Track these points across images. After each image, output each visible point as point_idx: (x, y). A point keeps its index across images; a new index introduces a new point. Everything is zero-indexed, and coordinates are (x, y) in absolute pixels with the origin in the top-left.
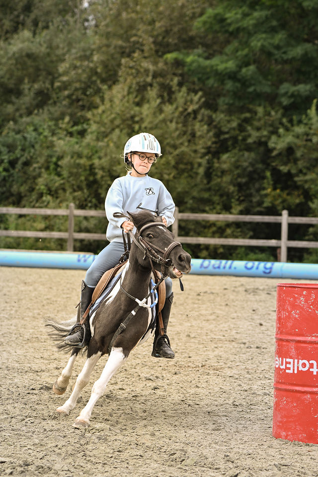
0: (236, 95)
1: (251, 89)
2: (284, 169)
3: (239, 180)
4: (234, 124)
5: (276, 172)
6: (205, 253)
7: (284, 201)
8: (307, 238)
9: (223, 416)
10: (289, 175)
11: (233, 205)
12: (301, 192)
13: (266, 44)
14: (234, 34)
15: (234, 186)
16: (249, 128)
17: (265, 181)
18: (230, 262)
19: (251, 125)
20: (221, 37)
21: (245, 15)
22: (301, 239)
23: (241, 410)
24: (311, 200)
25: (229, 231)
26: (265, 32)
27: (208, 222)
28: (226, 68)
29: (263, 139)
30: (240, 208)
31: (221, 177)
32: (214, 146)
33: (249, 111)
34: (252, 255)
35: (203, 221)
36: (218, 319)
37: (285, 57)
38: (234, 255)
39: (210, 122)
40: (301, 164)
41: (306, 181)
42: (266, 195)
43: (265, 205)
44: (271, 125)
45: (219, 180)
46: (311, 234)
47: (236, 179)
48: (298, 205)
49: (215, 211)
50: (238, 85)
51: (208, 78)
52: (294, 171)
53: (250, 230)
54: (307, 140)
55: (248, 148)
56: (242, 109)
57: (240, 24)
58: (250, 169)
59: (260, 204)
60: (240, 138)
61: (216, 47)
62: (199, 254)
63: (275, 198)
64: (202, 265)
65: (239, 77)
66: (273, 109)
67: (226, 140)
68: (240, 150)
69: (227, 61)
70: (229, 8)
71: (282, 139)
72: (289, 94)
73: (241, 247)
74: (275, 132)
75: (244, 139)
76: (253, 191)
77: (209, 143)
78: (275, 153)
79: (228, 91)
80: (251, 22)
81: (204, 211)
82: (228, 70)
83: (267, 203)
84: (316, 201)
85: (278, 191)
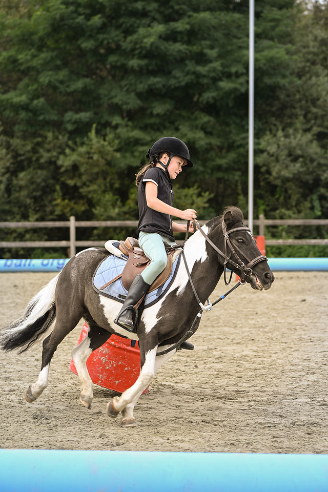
0: (29, 123)
1: (41, 118)
2: (71, 183)
3: (35, 194)
4: (29, 148)
5: (64, 186)
6: (8, 255)
7: (72, 209)
8: (92, 238)
9: (18, 380)
10: (76, 188)
11: (30, 214)
12: (85, 201)
13: (52, 80)
14: (25, 72)
15: (31, 199)
16: (41, 150)
17: (56, 194)
18: (28, 261)
19: (43, 147)
20: (15, 76)
21: (34, 56)
22: (87, 239)
23: (33, 375)
24: (94, 207)
25: (28, 236)
26: (51, 70)
27: (9, 229)
28: (21, 101)
29: (53, 159)
30: (36, 216)
31: (19, 191)
32: (12, 166)
33: (40, 136)
34: (47, 255)
35: (6, 228)
36: (18, 306)
37: (69, 90)
38: (32, 256)
39: (8, 146)
40: (84, 178)
41: (89, 192)
42: (57, 205)
43: (57, 213)
44: (60, 147)
45: (17, 194)
46: (96, 235)
47: (32, 193)
48: (84, 212)
49: (15, 220)
50: (30, 114)
51: (5, 110)
52: (79, 184)
53: (45, 234)
54: (89, 158)
55: (41, 167)
56: (35, 135)
57: (30, 64)
58: (43, 184)
59: (52, 212)
60: (34, 159)
61: (10, 84)
62: (4, 256)
63: (64, 207)
64: (5, 265)
65: (31, 107)
66: (60, 133)
67: (22, 161)
68: (34, 169)
69: (21, 95)
70: (19, 51)
71: (68, 158)
72: (73, 120)
73: (38, 248)
74: (62, 152)
75: (38, 159)
76: (46, 202)
77: (8, 164)
78: (63, 170)
79: (22, 120)
80: (39, 62)
81: (6, 220)
82: (22, 103)
83: (58, 211)
84: (98, 208)
85: (67, 201)
